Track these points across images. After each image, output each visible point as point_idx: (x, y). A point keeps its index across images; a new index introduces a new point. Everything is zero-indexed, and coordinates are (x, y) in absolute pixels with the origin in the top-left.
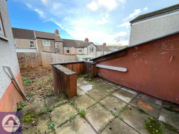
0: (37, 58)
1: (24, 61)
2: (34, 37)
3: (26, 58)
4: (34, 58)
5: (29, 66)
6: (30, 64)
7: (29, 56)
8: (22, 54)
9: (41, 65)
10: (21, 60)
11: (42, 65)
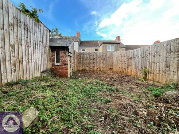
0: (108, 60)
1: (95, 63)
2: (98, 45)
3: (97, 58)
4: (104, 59)
5: (99, 69)
6: (100, 65)
7: (101, 57)
8: (94, 54)
9: (110, 69)
10: (93, 60)
11: (112, 69)
